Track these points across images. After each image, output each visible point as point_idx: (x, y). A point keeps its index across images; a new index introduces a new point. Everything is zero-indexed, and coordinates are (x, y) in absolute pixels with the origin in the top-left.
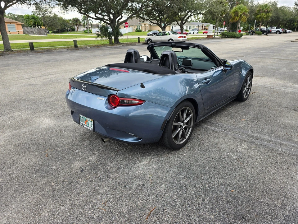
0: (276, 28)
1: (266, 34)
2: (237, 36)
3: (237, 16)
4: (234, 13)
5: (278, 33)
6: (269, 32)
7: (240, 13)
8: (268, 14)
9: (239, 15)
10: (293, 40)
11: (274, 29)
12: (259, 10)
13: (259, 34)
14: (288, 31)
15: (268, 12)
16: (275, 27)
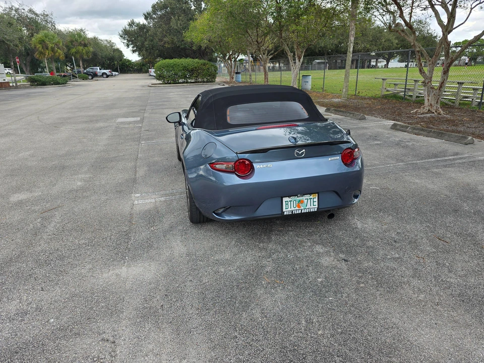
0: (100, 69)
1: (92, 79)
2: (60, 82)
3: (47, 49)
4: (40, 44)
5: (105, 76)
6: (95, 75)
7: (50, 45)
8: (86, 48)
9: (49, 48)
10: (151, 85)
11: (98, 70)
12: (72, 42)
13: (84, 79)
14: (114, 73)
15: (85, 45)
16: (98, 68)
